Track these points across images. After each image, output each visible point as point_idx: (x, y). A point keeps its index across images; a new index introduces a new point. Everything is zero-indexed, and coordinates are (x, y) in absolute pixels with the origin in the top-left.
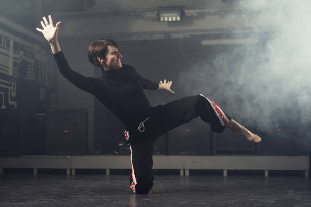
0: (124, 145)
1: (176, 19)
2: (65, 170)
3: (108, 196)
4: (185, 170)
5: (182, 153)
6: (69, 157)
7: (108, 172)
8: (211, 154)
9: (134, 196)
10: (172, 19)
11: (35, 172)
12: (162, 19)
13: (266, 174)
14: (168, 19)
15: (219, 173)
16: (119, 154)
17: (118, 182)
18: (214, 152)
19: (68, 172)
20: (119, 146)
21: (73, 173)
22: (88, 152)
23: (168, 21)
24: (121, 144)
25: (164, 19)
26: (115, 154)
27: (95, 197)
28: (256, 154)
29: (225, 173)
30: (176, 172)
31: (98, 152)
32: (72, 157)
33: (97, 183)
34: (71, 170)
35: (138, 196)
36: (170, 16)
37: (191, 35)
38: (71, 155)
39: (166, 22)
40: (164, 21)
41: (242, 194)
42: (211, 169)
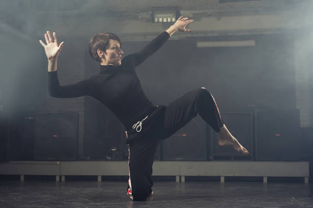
0: (117, 150)
1: (171, 20)
2: (54, 177)
3: (103, 203)
4: (180, 177)
5: (178, 159)
6: (58, 163)
7: (100, 179)
8: (208, 160)
9: (132, 202)
10: (167, 20)
11: (22, 179)
12: (156, 20)
13: (265, 180)
14: (163, 20)
15: (216, 179)
16: (112, 160)
17: (112, 189)
18: (211, 158)
19: (58, 179)
20: (112, 151)
21: (63, 179)
22: (78, 159)
23: (163, 22)
24: (113, 150)
25: (158, 20)
26: (106, 160)
27: (90, 204)
28: (254, 160)
29: (222, 180)
30: (172, 179)
31: (88, 158)
32: (63, 163)
33: (89, 190)
34: (60, 177)
35: (136, 202)
36: (164, 17)
37: (187, 37)
38: (60, 161)
39: (160, 22)
40: (158, 22)
41: (243, 201)
42: (208, 175)
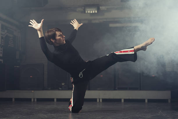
0: (65, 84)
1: (95, 12)
2: (31, 99)
3: (55, 114)
4: (99, 99)
5: (98, 89)
6: (33, 91)
7: (55, 100)
8: (115, 89)
9: (71, 114)
10: (92, 12)
11: (13, 100)
12: (86, 12)
13: (146, 101)
14: (90, 12)
16: (62, 90)
17: (61, 106)
19: (33, 100)
20: (62, 85)
21: (36, 100)
22: (44, 89)
23: (90, 13)
25: (88, 12)
26: (59, 90)
27: (48, 114)
28: (140, 90)
29: (123, 101)
30: (95, 100)
31: (50, 89)
33: (49, 106)
35: (73, 114)
36: (91, 10)
38: (34, 90)
39: (89, 13)
40: (88, 13)
41: (132, 113)
42: (115, 98)
